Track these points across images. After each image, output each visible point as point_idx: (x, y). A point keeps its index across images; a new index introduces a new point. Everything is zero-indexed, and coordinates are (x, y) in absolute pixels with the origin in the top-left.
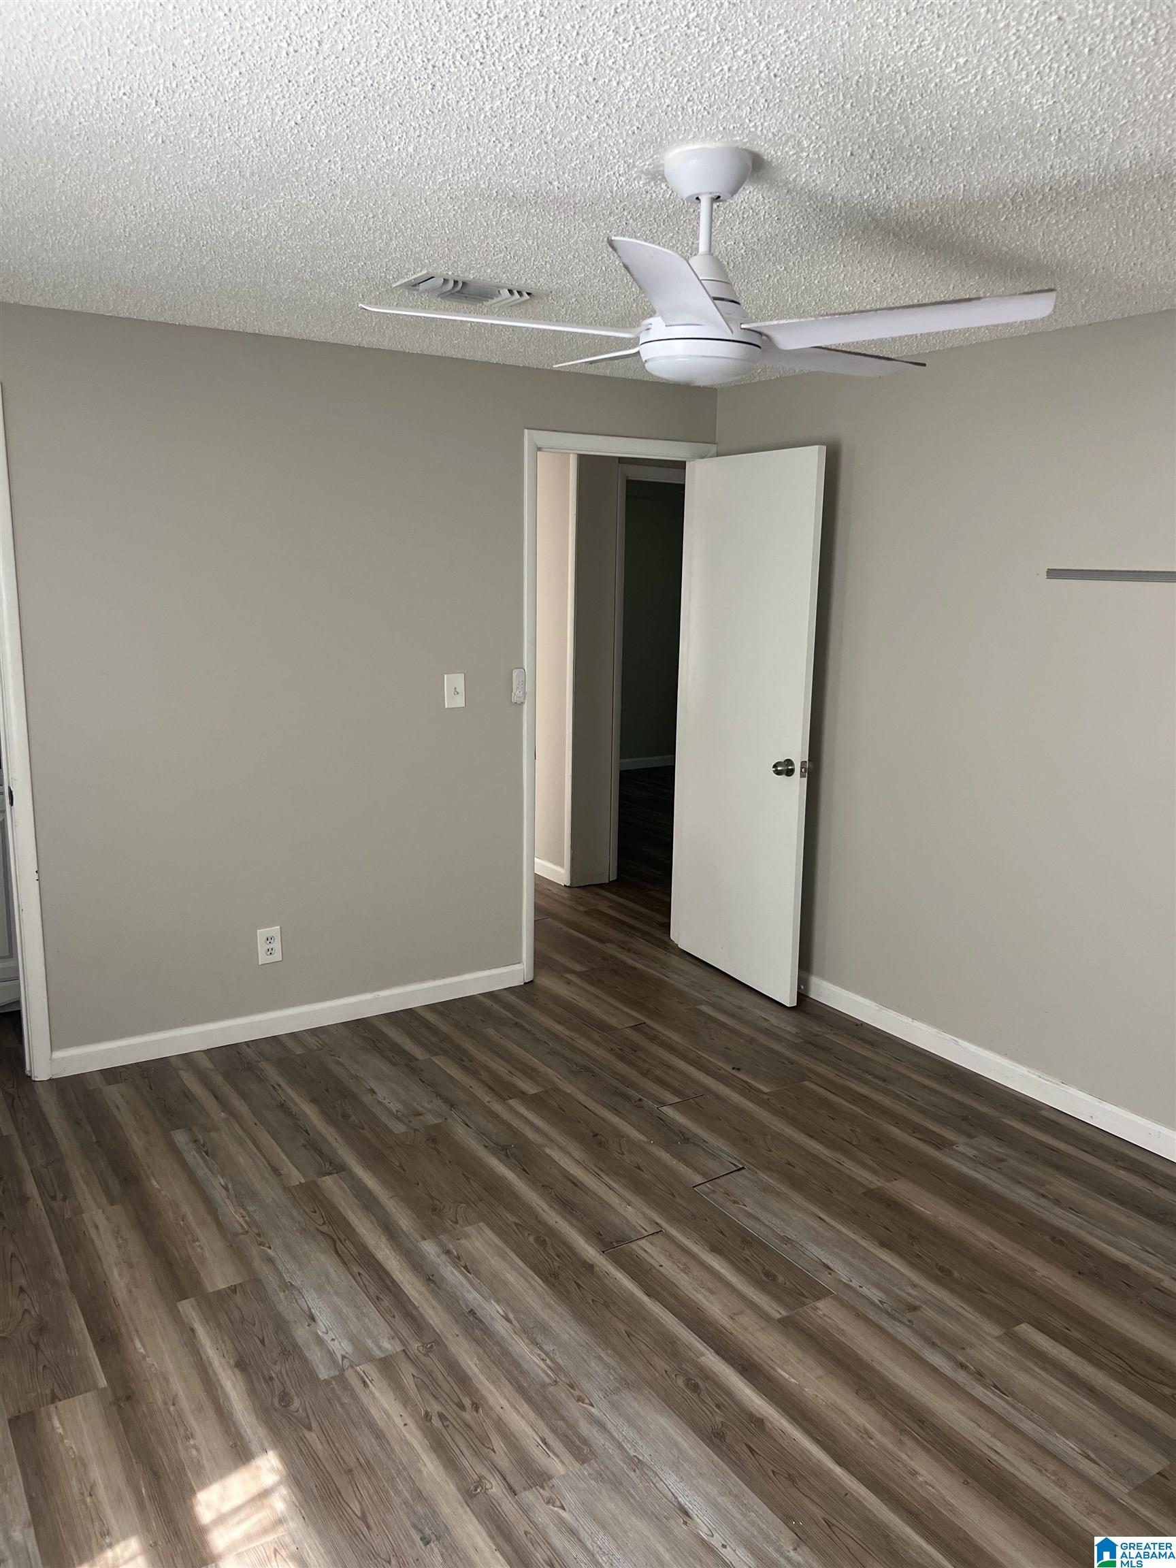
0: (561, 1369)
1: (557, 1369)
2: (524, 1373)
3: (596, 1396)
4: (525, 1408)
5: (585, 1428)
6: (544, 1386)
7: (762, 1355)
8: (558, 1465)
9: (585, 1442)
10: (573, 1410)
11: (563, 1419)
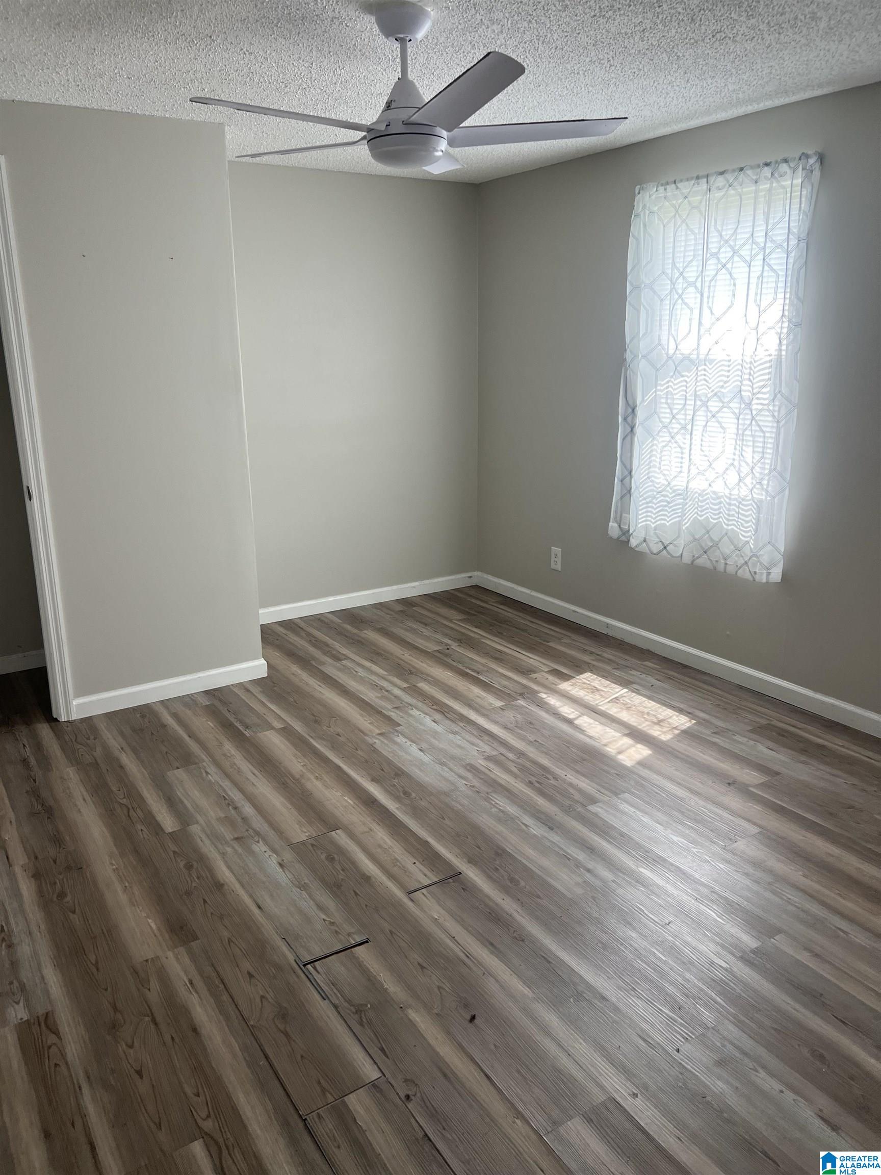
0: (486, 800)
1: (487, 799)
2: (508, 798)
3: (463, 788)
4: (502, 782)
5: (469, 775)
6: (495, 792)
7: (359, 809)
8: (481, 763)
9: (468, 770)
10: (476, 783)
11: (481, 778)
